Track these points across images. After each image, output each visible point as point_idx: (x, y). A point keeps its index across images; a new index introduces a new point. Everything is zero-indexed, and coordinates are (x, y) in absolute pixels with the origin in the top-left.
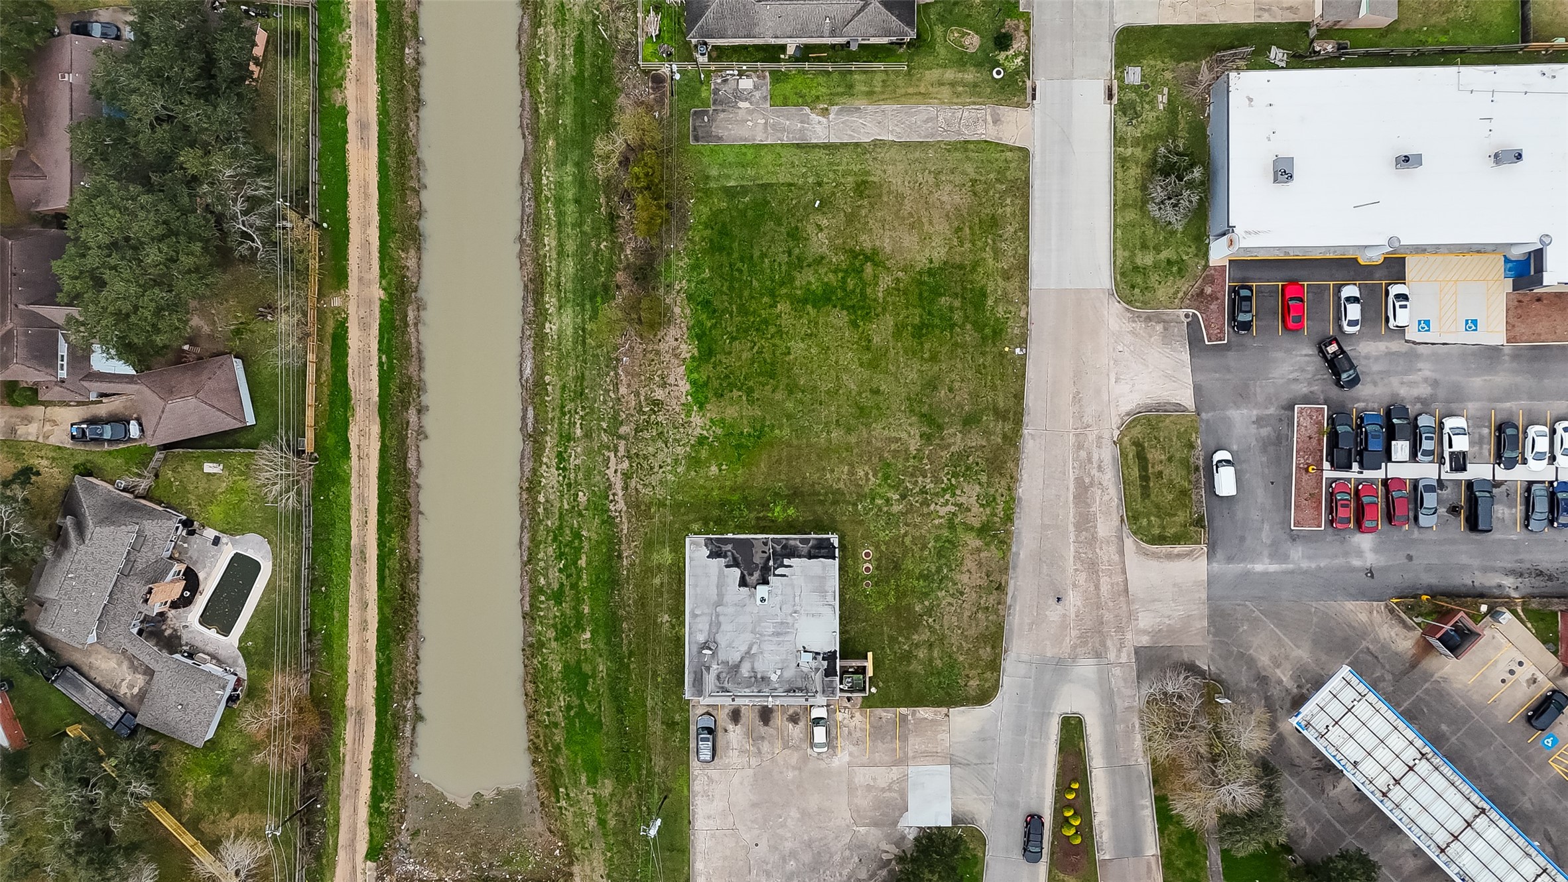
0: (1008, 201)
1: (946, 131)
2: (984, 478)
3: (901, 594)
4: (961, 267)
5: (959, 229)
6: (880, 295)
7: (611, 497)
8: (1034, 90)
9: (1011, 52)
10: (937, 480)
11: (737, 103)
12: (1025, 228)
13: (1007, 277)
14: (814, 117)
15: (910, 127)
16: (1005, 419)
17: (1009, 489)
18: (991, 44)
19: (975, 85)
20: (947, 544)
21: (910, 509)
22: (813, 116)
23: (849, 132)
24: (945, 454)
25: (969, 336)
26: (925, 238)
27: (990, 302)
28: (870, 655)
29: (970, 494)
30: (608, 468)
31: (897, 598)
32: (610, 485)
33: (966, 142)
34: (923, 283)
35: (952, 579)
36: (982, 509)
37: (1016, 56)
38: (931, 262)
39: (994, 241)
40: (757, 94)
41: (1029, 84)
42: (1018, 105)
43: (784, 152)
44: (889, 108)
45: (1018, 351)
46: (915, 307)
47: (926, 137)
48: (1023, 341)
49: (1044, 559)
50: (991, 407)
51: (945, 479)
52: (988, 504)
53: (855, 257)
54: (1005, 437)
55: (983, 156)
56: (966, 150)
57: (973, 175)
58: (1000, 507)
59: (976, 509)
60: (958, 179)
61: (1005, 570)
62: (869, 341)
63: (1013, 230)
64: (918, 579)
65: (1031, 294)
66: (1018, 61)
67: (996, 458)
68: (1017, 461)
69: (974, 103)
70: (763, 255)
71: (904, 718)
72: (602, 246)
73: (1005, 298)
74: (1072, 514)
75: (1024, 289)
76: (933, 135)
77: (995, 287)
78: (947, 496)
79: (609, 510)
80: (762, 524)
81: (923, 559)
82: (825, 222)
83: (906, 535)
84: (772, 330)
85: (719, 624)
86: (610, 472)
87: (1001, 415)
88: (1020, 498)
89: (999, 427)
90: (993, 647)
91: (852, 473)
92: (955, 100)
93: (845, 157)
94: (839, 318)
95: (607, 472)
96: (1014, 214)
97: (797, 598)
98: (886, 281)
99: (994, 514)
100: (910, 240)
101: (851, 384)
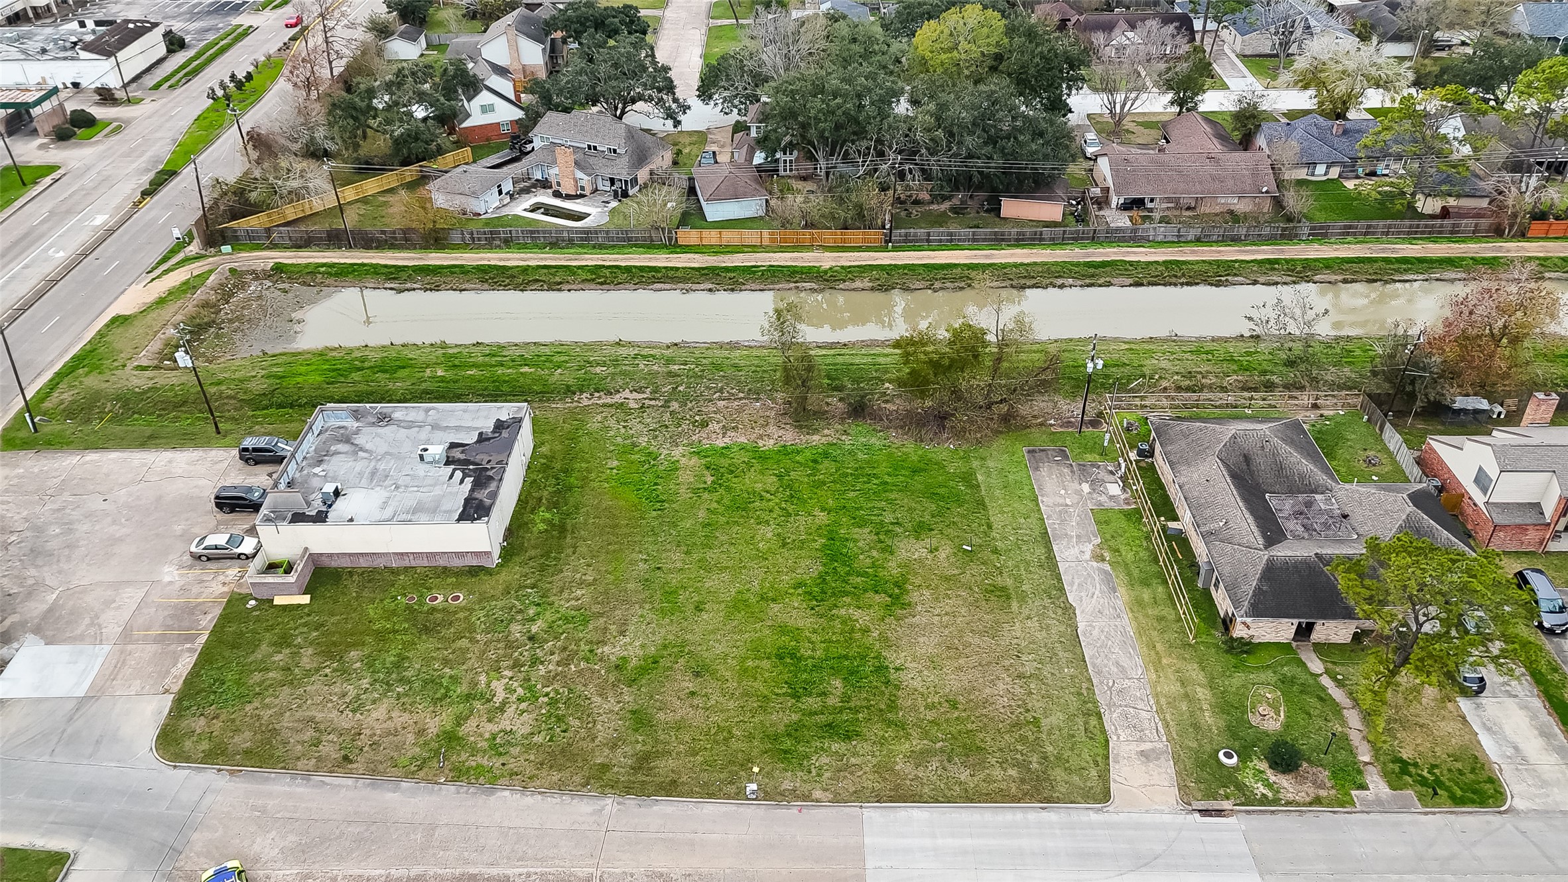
0: (1013, 772)
1: (1110, 688)
2: (538, 739)
3: (382, 637)
4: (892, 706)
5: (954, 705)
6: (843, 612)
7: (597, 395)
8: (1219, 813)
9: (1272, 779)
10: (550, 679)
11: (1087, 482)
12: (970, 797)
13: (878, 769)
14: (1088, 548)
15: (1104, 646)
16: (636, 769)
17: (513, 774)
18: (1269, 742)
19: (1196, 726)
20: (443, 691)
21: (510, 645)
22: (1091, 547)
23: (1077, 581)
24: (589, 691)
25: (781, 718)
26: (933, 663)
27: (835, 747)
28: (305, 599)
29: (517, 721)
30: (631, 391)
31: (378, 632)
32: (611, 394)
33: (1099, 716)
34: (863, 658)
35: (384, 695)
36: (487, 736)
37: (1269, 785)
38: (897, 669)
39: (942, 751)
40: (1103, 498)
41: (1226, 805)
42: (1183, 788)
43: (1033, 520)
44: (1127, 623)
45: (754, 786)
46: (826, 650)
47: (1094, 666)
48: (768, 795)
49: (373, 828)
50: (660, 747)
51: (549, 689)
52: (493, 747)
53: (897, 585)
54: (605, 767)
55: (1081, 735)
56: (1087, 714)
57: (1045, 722)
58: (485, 762)
59: (489, 728)
60: (1036, 703)
61: (373, 771)
62: (774, 600)
63: (963, 778)
64: (399, 655)
65: (851, 810)
66: (1261, 789)
67: (573, 758)
68: (561, 787)
69: (1167, 725)
70: (890, 502)
71: (192, 639)
72: (887, 385)
73: (844, 769)
74: (440, 871)
75: (860, 796)
76: (1099, 673)
77: (864, 754)
78: (520, 691)
79: (582, 392)
80: (532, 503)
81: (427, 661)
82: (942, 555)
83: (473, 641)
84: (791, 508)
85: (410, 428)
86: (627, 393)
87: (643, 762)
88: (492, 791)
89: (622, 759)
90: (247, 752)
91: (581, 584)
92: (1163, 701)
93: (1040, 576)
94: (810, 568)
95: (627, 390)
96: (988, 780)
97: (416, 489)
98: (862, 618)
99: (474, 752)
100: (927, 645)
101: (712, 582)
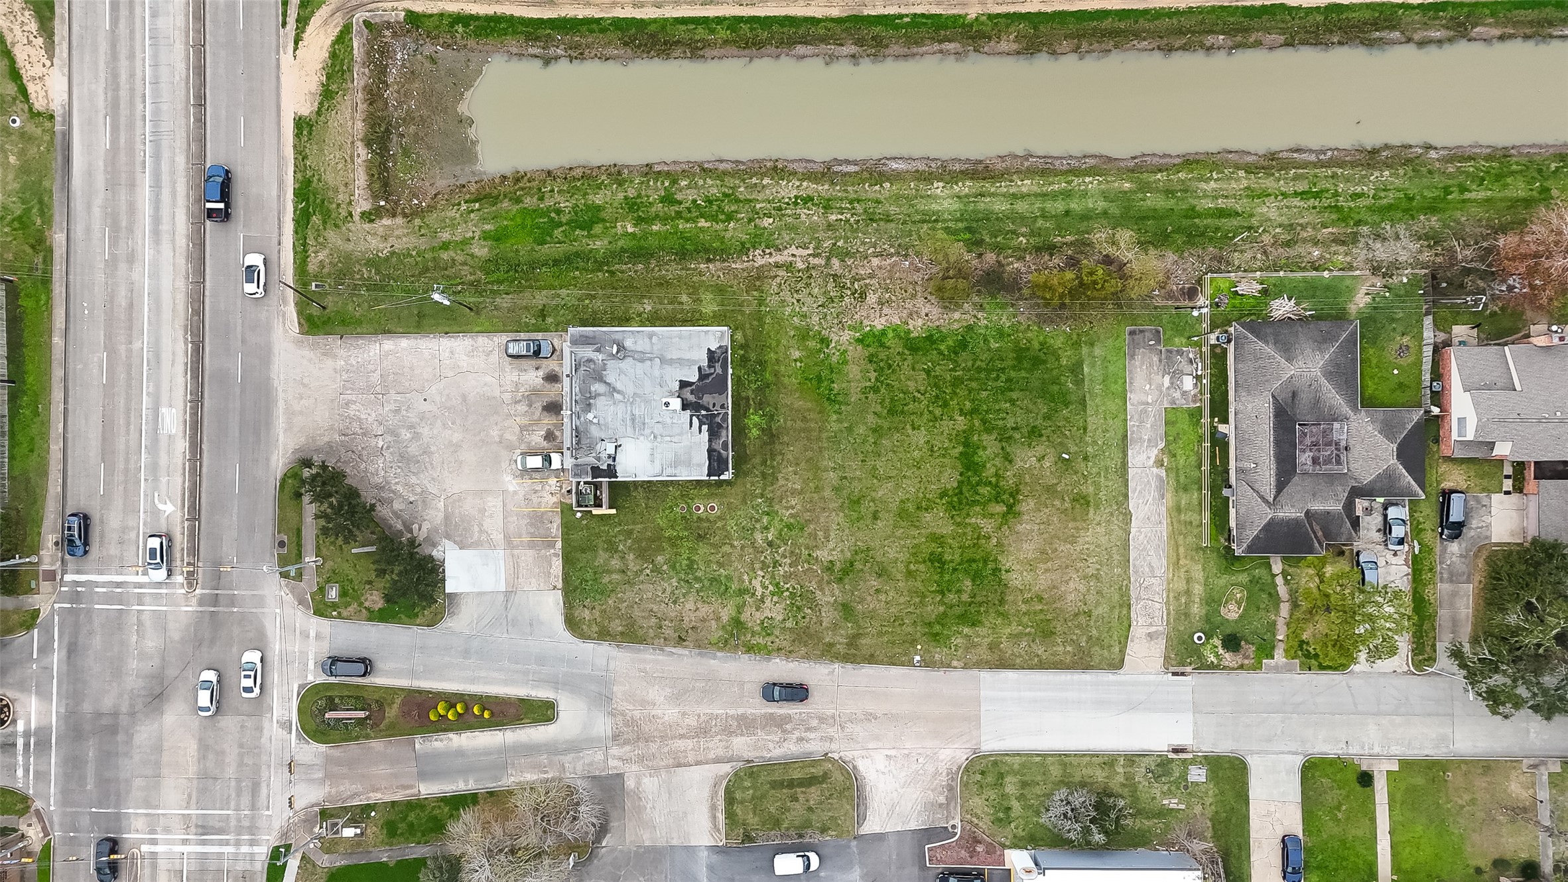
0: (1069, 649)
1: (1140, 586)
2: (789, 624)
3: (673, 542)
4: (1002, 602)
5: (1040, 599)
6: (973, 520)
7: (768, 251)
8: (1183, 674)
9: (1221, 651)
10: (787, 577)
11: (1169, 374)
12: (1042, 666)
13: (992, 647)
14: (1154, 453)
15: (1144, 549)
16: (850, 645)
17: (779, 649)
18: (1228, 631)
19: (1187, 615)
20: (723, 587)
21: (758, 551)
22: (1156, 452)
23: (1139, 488)
24: (813, 586)
25: (933, 610)
26: (1031, 566)
27: (966, 630)
28: (613, 511)
29: (774, 610)
30: (797, 248)
31: (670, 539)
32: (780, 250)
33: (1129, 606)
34: (985, 561)
35: (688, 593)
36: (758, 622)
37: (1217, 655)
38: (1007, 571)
39: (1029, 634)
40: (1177, 395)
41: (1189, 669)
42: (1167, 658)
43: (1118, 422)
44: (1164, 530)
45: (918, 658)
46: (961, 555)
47: (1134, 566)
48: (927, 664)
49: (710, 684)
50: (861, 631)
51: (788, 586)
52: (763, 628)
53: (1011, 495)
54: (831, 645)
55: (1115, 623)
56: (1121, 606)
57: (1095, 613)
58: (761, 641)
59: (758, 616)
60: (1091, 598)
61: (698, 645)
62: (926, 510)
63: (1039, 653)
64: (689, 558)
65: (975, 672)
66: (1212, 658)
67: (810, 636)
68: (807, 657)
69: (1168, 614)
70: (1013, 402)
71: (552, 545)
72: (1021, 238)
73: (971, 646)
74: (753, 711)
75: (980, 664)
76: (1136, 572)
77: (982, 635)
78: (771, 588)
79: (755, 248)
80: (743, 403)
81: (708, 563)
82: (1047, 464)
83: (732, 546)
84: (938, 412)
85: (642, 361)
86: (793, 250)
87: (853, 641)
88: (769, 660)
89: (840, 640)
90: (622, 633)
91: (794, 492)
92: (1171, 595)
93: (1114, 484)
94: (950, 478)
95: (793, 247)
96: (1054, 654)
97: (668, 439)
98: (987, 526)
99: (753, 634)
100: (1029, 549)
101: (883, 491)
